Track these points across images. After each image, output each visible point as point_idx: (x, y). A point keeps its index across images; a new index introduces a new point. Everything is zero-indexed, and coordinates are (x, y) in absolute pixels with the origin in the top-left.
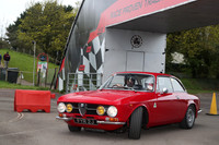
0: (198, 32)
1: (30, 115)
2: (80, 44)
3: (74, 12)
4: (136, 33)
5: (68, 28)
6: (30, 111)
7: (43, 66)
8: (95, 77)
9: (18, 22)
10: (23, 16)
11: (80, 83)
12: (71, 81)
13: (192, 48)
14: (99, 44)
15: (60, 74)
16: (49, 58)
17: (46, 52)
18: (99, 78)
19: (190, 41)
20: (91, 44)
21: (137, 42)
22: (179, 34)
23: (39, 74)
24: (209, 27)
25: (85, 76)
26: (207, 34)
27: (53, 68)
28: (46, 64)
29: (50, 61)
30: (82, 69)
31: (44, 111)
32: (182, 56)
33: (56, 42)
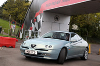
0: (85, 16)
1: (5, 49)
2: (31, 17)
3: (29, 3)
4: (57, 14)
5: (26, 10)
6: (6, 47)
7: (13, 26)
8: (37, 33)
9: (3, 6)
10: (6, 3)
11: (30, 35)
12: (26, 34)
13: (81, 23)
14: (40, 18)
15: (21, 31)
16: (16, 23)
17: (15, 20)
18: (38, 33)
19: (81, 20)
20: (36, 18)
21: (57, 19)
22: (76, 16)
23: (11, 30)
24: (90, 14)
25: (32, 32)
26: (89, 17)
27: (18, 28)
28: (15, 26)
29: (17, 25)
30: (31, 29)
31: (12, 47)
32: (77, 26)
33: (20, 16)
